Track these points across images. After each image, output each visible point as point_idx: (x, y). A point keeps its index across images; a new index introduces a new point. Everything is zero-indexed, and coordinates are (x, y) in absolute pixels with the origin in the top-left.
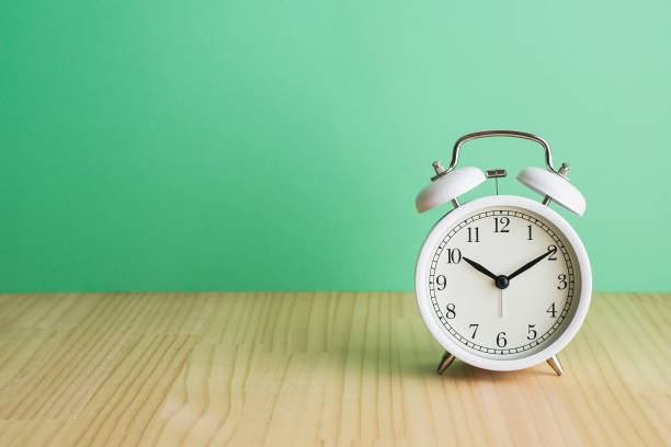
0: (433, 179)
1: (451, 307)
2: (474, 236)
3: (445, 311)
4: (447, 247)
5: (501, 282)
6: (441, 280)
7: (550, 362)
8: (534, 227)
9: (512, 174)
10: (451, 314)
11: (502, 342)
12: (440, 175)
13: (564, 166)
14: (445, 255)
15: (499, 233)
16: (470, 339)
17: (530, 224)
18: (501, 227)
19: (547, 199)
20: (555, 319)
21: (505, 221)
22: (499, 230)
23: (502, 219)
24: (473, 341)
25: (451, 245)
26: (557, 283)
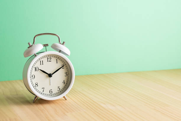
0: (29, 48)
1: (36, 84)
2: (42, 63)
3: (35, 85)
5: (50, 75)
6: (33, 76)
7: (64, 97)
9: (50, 45)
10: (37, 86)
11: (51, 92)
12: (30, 46)
13: (64, 42)
14: (34, 69)
15: (49, 62)
16: (42, 92)
17: (57, 59)
18: (49, 60)
19: (60, 51)
20: (65, 85)
21: (50, 58)
22: (49, 61)
25: (36, 66)
26: (65, 75)
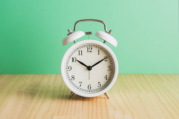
0: (68, 35)
1: (73, 76)
2: (81, 53)
3: (71, 78)
4: (72, 57)
5: (89, 68)
6: (70, 68)
7: (105, 94)
8: (100, 50)
9: (93, 33)
10: (73, 79)
11: (89, 88)
12: (70, 33)
13: (110, 31)
14: (71, 59)
15: (89, 53)
17: (98, 49)
19: (105, 42)
20: (107, 80)
21: (91, 48)
22: (89, 51)
23: (90, 47)
24: (80, 87)
25: (73, 56)
26: (107, 68)
